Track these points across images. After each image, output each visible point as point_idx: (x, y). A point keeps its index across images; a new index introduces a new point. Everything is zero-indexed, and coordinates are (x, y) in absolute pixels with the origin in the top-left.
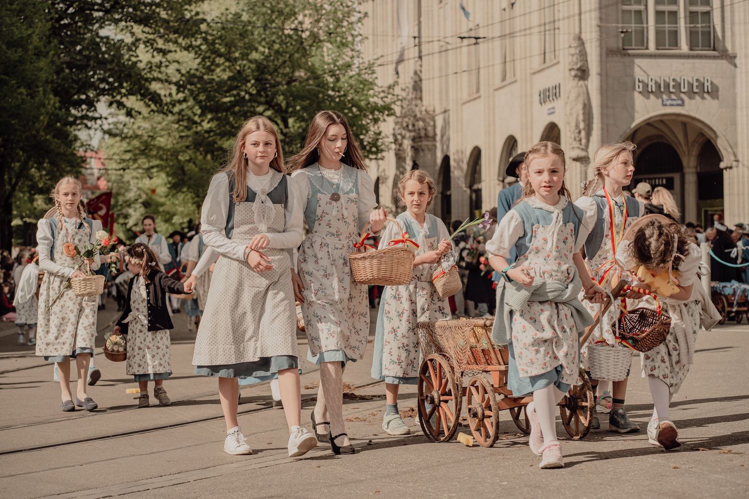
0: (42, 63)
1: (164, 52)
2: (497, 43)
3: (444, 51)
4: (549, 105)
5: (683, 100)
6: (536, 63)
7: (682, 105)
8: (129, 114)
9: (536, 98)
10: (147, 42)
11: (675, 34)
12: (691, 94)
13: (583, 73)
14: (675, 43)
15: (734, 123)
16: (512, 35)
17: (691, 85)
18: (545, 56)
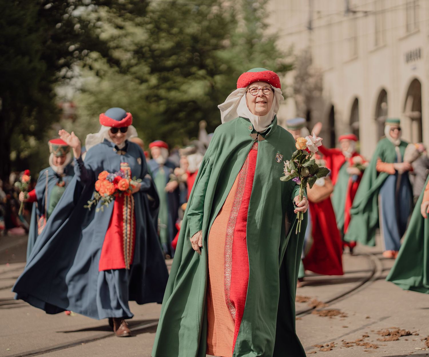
0: (33, 37)
1: (120, 27)
2: (371, 19)
3: (329, 25)
4: (412, 64)
6: (402, 32)
8: (97, 74)
9: (402, 59)
10: (110, 21)
16: (383, 12)
18: (408, 27)
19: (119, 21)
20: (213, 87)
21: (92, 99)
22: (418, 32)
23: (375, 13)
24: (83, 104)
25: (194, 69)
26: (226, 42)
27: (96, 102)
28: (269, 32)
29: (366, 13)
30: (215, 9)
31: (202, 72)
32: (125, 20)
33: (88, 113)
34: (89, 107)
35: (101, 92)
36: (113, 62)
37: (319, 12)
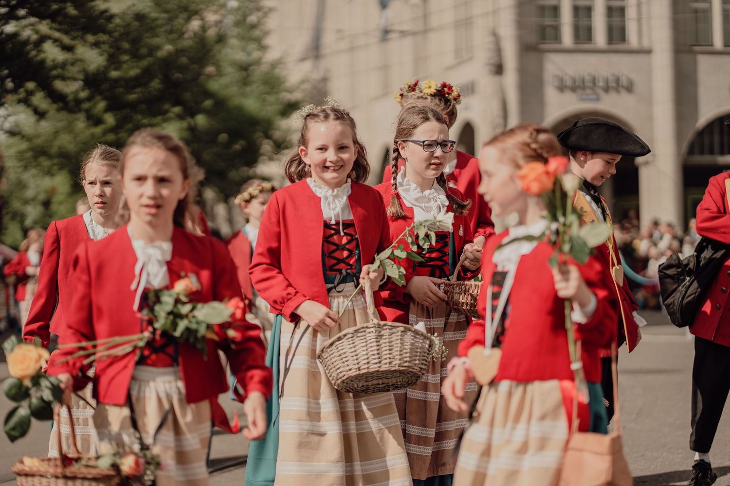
1: (68, 49)
2: (408, 42)
5: (598, 95)
6: (449, 59)
7: (598, 99)
8: (36, 112)
11: (589, 30)
12: (607, 89)
13: (499, 69)
14: (589, 37)
15: (650, 118)
16: (426, 31)
17: (607, 81)
18: (457, 52)
19: (66, 40)
20: (192, 129)
21: (24, 146)
22: (471, 59)
23: (414, 34)
24: (12, 151)
25: (167, 106)
26: (210, 69)
27: (31, 149)
28: (271, 56)
29: (403, 33)
30: (195, 24)
31: (177, 110)
32: (74, 38)
33: (19, 164)
34: (20, 155)
35: (38, 136)
36: (57, 97)
37: (339, 31)
